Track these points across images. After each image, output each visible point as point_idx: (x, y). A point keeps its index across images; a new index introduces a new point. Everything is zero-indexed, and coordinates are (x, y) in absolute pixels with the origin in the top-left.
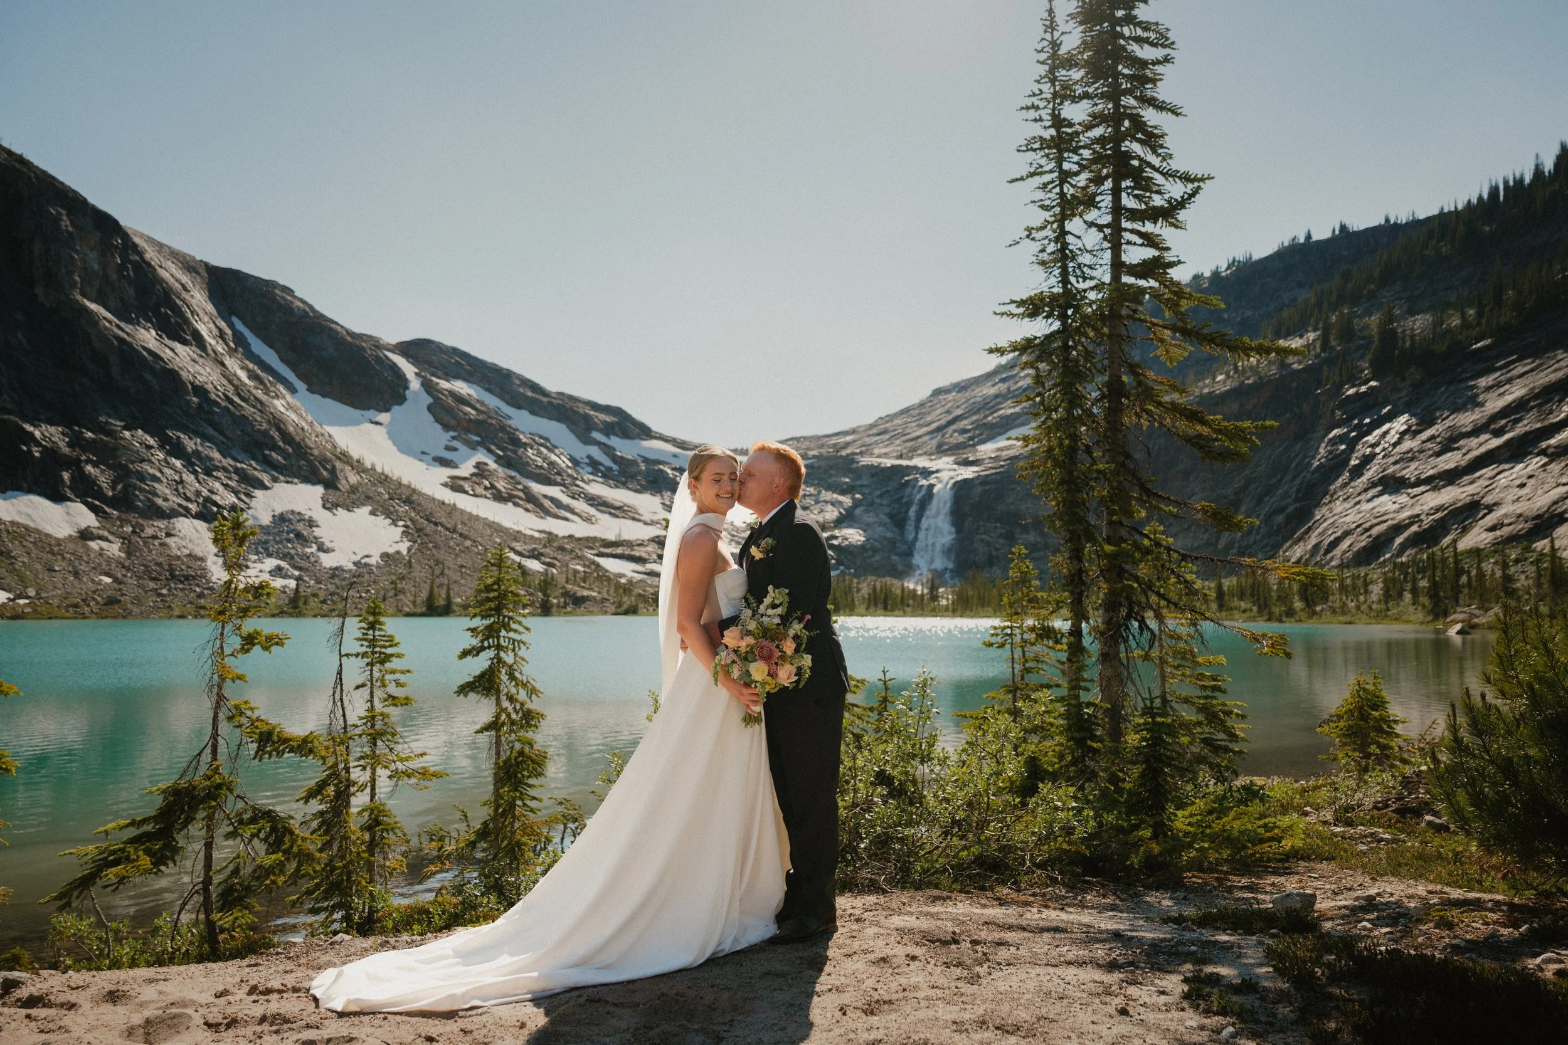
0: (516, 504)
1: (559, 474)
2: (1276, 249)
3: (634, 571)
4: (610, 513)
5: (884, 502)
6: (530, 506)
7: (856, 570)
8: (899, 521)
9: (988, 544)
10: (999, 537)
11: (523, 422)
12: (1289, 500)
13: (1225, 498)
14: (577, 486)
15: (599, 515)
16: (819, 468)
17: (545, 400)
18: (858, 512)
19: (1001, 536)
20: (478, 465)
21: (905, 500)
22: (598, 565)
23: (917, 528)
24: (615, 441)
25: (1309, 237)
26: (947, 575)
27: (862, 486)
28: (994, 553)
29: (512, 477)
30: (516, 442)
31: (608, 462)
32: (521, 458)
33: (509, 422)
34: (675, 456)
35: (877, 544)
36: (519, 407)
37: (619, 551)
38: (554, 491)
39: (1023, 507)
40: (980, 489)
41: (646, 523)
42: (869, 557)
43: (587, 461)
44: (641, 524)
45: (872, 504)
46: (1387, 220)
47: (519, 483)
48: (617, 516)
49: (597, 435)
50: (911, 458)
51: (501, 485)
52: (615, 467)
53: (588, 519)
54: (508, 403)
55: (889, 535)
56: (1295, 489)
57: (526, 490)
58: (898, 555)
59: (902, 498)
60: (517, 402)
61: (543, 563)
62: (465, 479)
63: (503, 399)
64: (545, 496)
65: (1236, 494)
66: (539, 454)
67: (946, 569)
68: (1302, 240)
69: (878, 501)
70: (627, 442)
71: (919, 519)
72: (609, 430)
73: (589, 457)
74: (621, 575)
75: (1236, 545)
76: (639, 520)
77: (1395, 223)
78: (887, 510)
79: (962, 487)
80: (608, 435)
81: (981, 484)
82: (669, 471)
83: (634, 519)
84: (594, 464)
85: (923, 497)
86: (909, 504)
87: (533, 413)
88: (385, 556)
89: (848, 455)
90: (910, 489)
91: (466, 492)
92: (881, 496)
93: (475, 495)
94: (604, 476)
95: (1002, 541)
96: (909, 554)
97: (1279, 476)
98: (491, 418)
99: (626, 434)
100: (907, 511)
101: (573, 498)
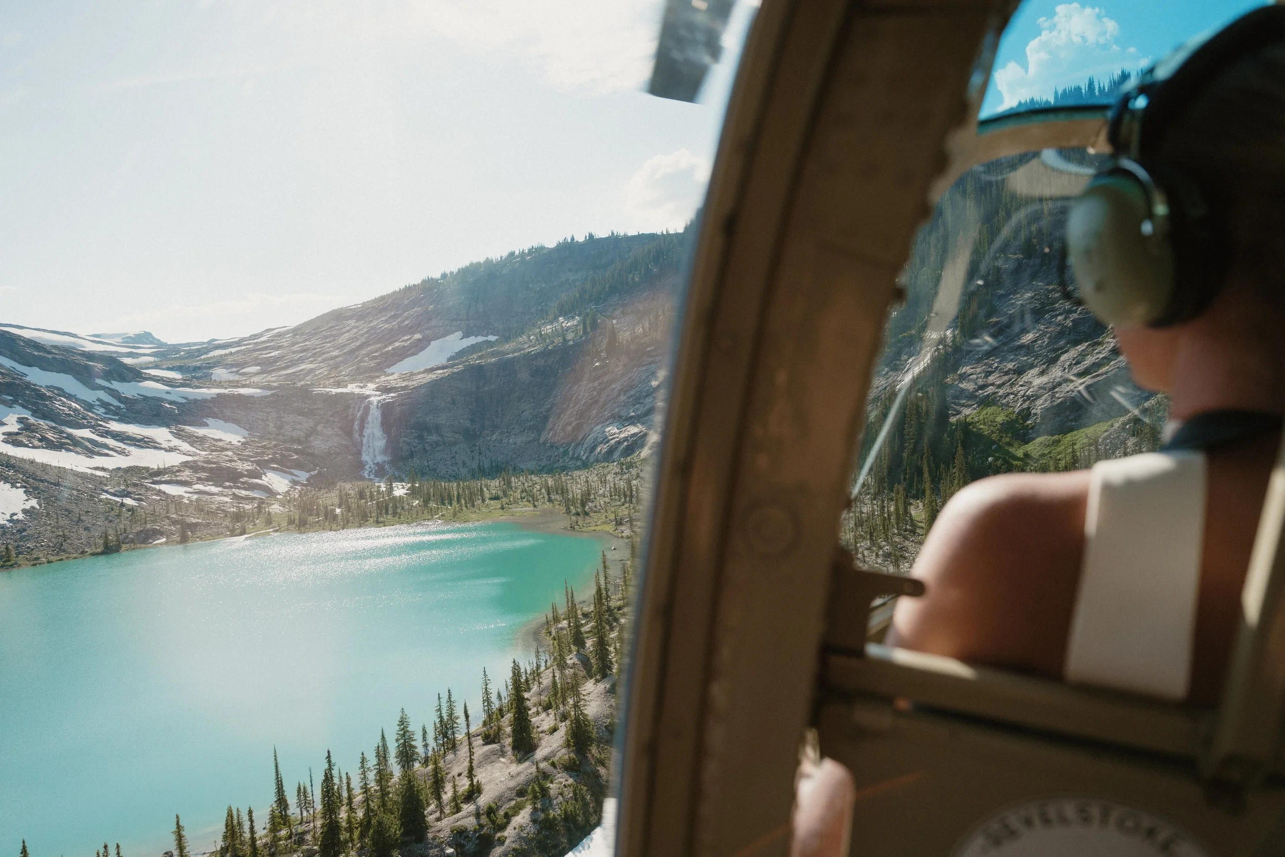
0: (68, 450)
1: (84, 418)
2: (556, 245)
3: (186, 492)
4: (135, 445)
5: (336, 420)
6: (78, 449)
7: (327, 468)
8: (349, 433)
9: (409, 444)
10: (414, 439)
11: (37, 377)
12: (573, 419)
13: (541, 413)
14: (101, 426)
15: (128, 448)
16: (282, 396)
17: (50, 356)
18: (319, 428)
19: (416, 438)
20: (20, 420)
21: (349, 418)
22: (164, 493)
23: (361, 435)
24: (116, 385)
25: (573, 239)
26: (387, 466)
27: (318, 409)
28: (413, 449)
29: (54, 428)
30: (43, 397)
31: (115, 402)
32: (52, 410)
33: (28, 379)
34: (168, 393)
35: (337, 449)
36: (30, 365)
37: (166, 477)
38: (85, 433)
39: (428, 419)
40: (399, 409)
41: (166, 450)
42: (335, 458)
43: (98, 403)
44: (163, 451)
45: (327, 421)
46: (613, 233)
47: (62, 432)
48: (142, 447)
49: (99, 381)
50: (346, 386)
51: (50, 435)
52: (122, 406)
53: (122, 453)
54: (20, 363)
55: (344, 442)
56: (575, 413)
57: (70, 436)
58: (353, 455)
59: (347, 416)
60: (28, 362)
61: (134, 499)
62: (17, 434)
63: (15, 361)
64: (83, 438)
65: (546, 412)
66: (64, 404)
67: (385, 461)
68: (569, 241)
69: (331, 419)
70: (126, 384)
71: (362, 428)
72: (108, 376)
73: (99, 400)
74: (181, 497)
75: (549, 442)
76: (161, 449)
77: (617, 235)
78: (340, 425)
79: (386, 408)
80: (109, 381)
81: (399, 405)
82: (167, 405)
83: (155, 448)
84: (104, 405)
85: (363, 414)
86: (353, 421)
87: (42, 368)
88: (25, 511)
89: (302, 386)
90: (352, 409)
91: (27, 446)
92: (332, 416)
93: (34, 447)
94: (116, 414)
95: (416, 441)
96: (359, 453)
97: (567, 403)
98: (14, 379)
99: (122, 379)
100: (353, 425)
101: (102, 436)
